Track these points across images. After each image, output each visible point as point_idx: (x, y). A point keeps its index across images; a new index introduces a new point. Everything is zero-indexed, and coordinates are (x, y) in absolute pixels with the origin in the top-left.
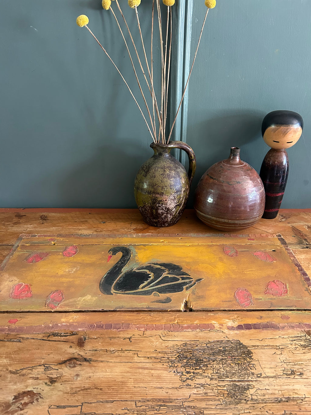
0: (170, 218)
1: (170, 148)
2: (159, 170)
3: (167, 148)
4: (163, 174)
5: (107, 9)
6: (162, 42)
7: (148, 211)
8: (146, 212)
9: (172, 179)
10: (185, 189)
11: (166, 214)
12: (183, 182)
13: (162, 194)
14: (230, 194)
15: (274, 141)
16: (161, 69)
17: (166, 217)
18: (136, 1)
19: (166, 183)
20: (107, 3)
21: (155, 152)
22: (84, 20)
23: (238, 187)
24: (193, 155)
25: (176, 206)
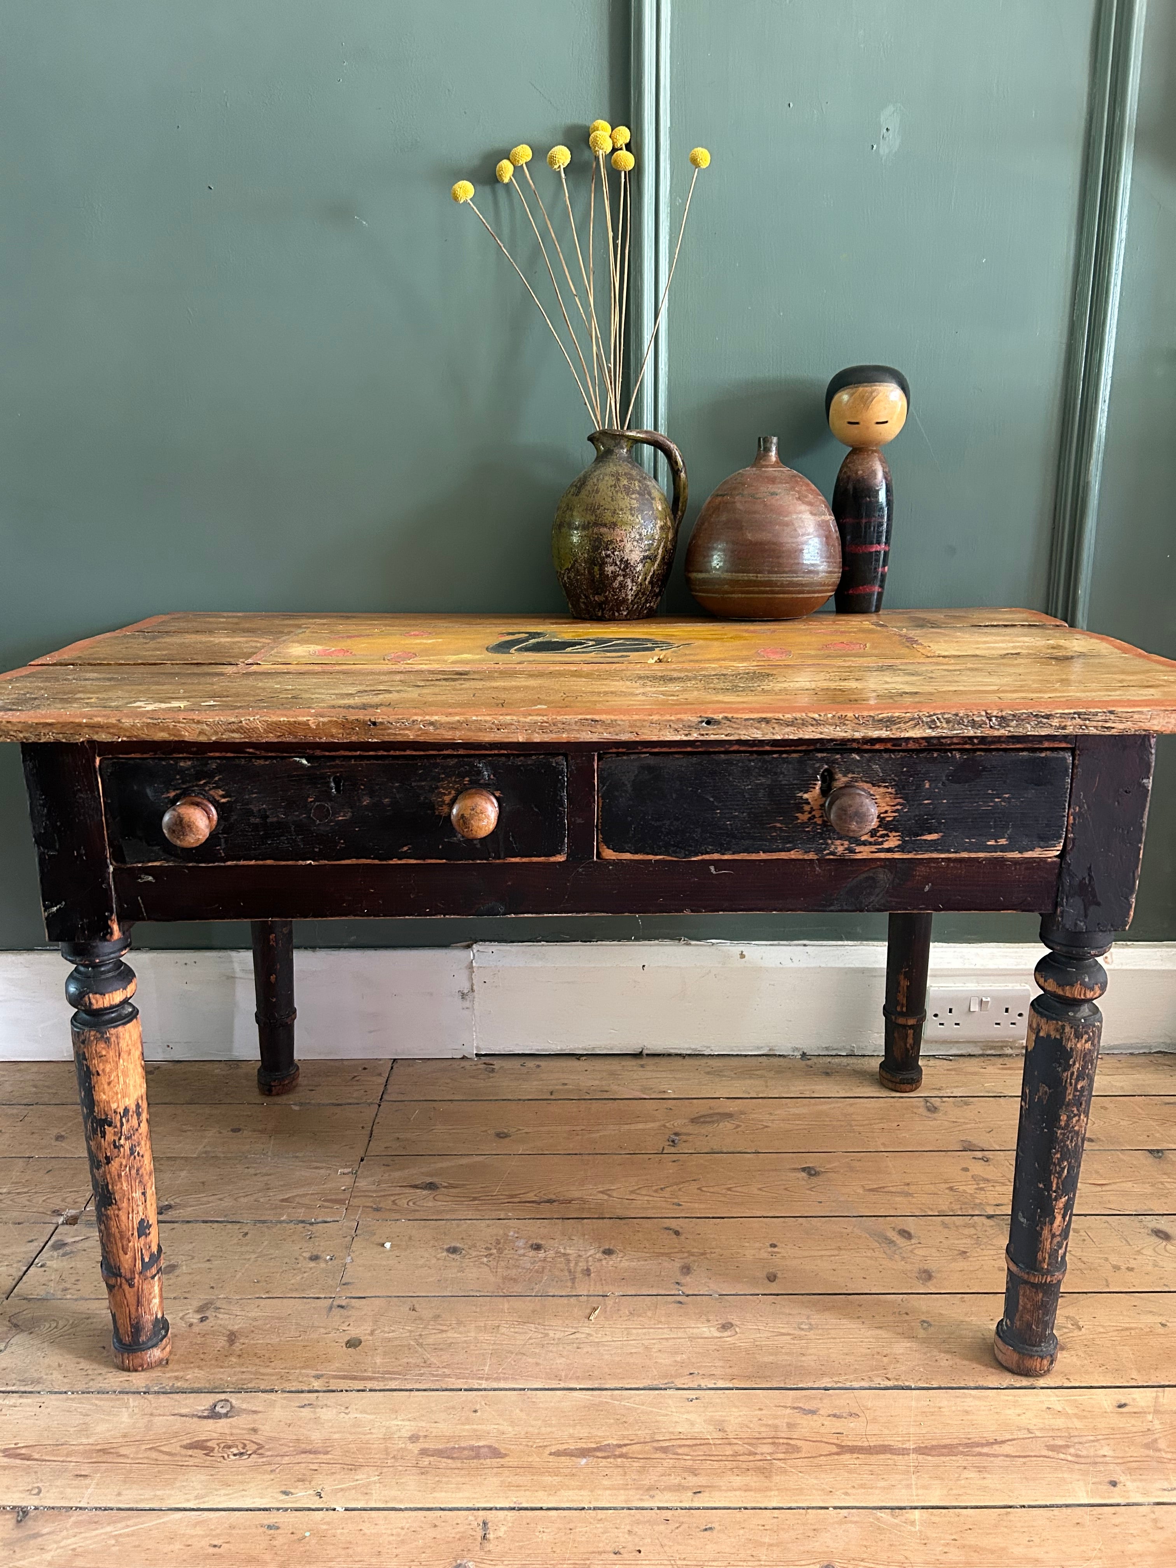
0: (631, 589)
1: (629, 438)
2: (607, 478)
3: (623, 436)
4: (615, 486)
5: (506, 180)
6: (611, 234)
7: (582, 574)
8: (577, 580)
9: (634, 496)
10: (662, 523)
11: (622, 578)
12: (660, 508)
13: (614, 525)
14: (757, 516)
15: (849, 423)
16: (609, 283)
17: (623, 586)
18: (562, 155)
19: (622, 504)
20: (506, 170)
21: (598, 449)
22: (466, 190)
23: (773, 501)
24: (679, 459)
25: (645, 558)
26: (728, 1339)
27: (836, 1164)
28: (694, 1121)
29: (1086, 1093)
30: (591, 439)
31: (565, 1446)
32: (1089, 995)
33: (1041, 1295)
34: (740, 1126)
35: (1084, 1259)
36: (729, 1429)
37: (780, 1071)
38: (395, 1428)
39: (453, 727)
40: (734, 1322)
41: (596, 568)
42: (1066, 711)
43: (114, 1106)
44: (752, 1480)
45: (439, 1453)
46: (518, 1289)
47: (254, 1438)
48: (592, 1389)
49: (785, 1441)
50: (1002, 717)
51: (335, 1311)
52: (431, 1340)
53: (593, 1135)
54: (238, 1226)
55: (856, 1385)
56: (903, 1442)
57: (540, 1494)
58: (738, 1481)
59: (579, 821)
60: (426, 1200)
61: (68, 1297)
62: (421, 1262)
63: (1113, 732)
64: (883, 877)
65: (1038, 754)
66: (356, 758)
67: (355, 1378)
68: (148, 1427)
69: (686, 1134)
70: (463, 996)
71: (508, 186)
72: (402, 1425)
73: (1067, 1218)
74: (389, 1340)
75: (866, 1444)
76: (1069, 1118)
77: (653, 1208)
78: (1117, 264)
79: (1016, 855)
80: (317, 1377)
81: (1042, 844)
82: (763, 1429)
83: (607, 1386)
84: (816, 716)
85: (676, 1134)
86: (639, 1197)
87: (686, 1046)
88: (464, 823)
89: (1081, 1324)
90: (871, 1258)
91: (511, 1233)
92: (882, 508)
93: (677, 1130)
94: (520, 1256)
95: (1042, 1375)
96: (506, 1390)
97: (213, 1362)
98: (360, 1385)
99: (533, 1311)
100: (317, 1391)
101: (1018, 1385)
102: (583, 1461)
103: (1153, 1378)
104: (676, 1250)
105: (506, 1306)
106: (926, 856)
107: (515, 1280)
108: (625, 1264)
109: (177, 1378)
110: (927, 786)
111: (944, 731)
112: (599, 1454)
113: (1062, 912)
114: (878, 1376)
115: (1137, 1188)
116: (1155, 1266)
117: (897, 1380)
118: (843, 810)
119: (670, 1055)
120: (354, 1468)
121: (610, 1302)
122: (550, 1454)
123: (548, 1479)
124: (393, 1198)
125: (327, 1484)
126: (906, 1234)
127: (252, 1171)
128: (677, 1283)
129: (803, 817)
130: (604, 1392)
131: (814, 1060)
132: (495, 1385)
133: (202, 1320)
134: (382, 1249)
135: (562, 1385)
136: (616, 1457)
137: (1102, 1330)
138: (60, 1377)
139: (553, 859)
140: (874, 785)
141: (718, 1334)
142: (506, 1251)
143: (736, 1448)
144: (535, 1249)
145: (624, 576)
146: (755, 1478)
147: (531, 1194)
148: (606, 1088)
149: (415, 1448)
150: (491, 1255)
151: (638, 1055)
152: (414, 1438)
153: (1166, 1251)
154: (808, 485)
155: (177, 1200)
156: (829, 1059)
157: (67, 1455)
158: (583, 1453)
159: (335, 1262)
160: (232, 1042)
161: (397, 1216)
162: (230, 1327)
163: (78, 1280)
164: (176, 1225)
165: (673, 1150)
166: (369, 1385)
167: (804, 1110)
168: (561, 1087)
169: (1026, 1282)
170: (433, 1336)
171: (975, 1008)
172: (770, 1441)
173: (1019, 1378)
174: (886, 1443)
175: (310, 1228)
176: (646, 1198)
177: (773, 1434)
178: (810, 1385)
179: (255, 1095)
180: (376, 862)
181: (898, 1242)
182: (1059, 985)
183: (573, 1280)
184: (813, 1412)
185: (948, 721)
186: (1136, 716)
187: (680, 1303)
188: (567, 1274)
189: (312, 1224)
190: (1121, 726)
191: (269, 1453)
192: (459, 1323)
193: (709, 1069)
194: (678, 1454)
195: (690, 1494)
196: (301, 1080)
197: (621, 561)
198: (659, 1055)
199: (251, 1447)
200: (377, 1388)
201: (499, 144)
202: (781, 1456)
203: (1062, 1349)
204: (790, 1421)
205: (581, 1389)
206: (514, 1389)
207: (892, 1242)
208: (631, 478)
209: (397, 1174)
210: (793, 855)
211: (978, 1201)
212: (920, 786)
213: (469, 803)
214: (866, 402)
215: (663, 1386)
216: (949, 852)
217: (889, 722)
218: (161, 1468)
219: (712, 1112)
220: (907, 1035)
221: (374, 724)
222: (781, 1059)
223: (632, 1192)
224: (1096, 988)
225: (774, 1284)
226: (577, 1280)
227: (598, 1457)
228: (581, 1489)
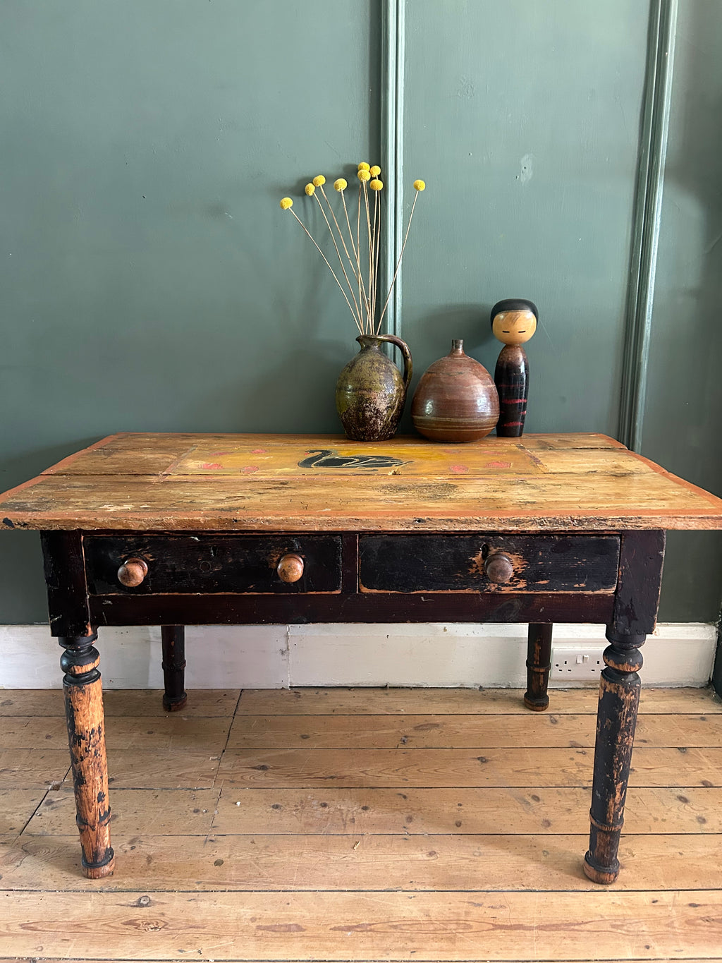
0: (380, 425)
1: (379, 340)
2: (367, 363)
3: (376, 339)
4: (371, 367)
5: (311, 194)
6: (369, 225)
7: (352, 416)
8: (350, 419)
9: (381, 373)
10: (398, 387)
11: (375, 419)
12: (396, 379)
13: (370, 390)
14: (451, 386)
15: (504, 331)
16: (368, 253)
17: (375, 423)
18: (342, 184)
19: (375, 378)
20: (311, 189)
21: (362, 346)
22: (288, 202)
23: (460, 377)
24: (407, 351)
25: (388, 407)
26: (433, 861)
27: (498, 755)
28: (416, 728)
29: (632, 724)
30: (358, 340)
31: (339, 925)
32: (633, 670)
33: (609, 838)
34: (442, 732)
35: (638, 814)
36: (432, 915)
37: (467, 698)
38: (243, 913)
39: (279, 523)
40: (436, 851)
41: (360, 413)
42: (615, 517)
43: (86, 728)
44: (444, 945)
45: (267, 928)
46: (313, 831)
47: (163, 919)
48: (355, 891)
49: (464, 922)
50: (580, 520)
51: (208, 843)
52: (263, 861)
53: (357, 737)
54: (152, 791)
55: (504, 889)
56: (531, 923)
57: (325, 952)
58: (436, 945)
59: (348, 571)
60: (261, 777)
61: (56, 834)
62: (257, 814)
63: (641, 528)
64: (517, 603)
65: (601, 538)
66: (225, 536)
67: (220, 884)
68: (103, 912)
69: (411, 737)
70: (283, 653)
71: (312, 197)
72: (247, 912)
73: (623, 794)
74: (240, 861)
75: (509, 924)
76: (623, 738)
77: (391, 782)
78: (655, 243)
79: (590, 592)
80: (198, 883)
81: (604, 586)
82: (452, 915)
83: (364, 889)
84: (478, 518)
85: (405, 737)
86: (383, 775)
87: (413, 682)
88: (285, 574)
89: (634, 853)
90: (515, 813)
91: (309, 797)
92: (522, 379)
93: (406, 734)
94: (314, 810)
95: (610, 884)
96: (306, 891)
97: (139, 874)
98: (223, 888)
99: (322, 844)
100: (198, 892)
101: (597, 889)
102: (349, 933)
103: (673, 885)
104: (404, 807)
105: (306, 841)
106: (540, 593)
107: (311, 825)
108: (375, 815)
109: (118, 883)
110: (540, 554)
111: (548, 527)
112: (358, 929)
113: (616, 624)
114: (517, 883)
115: (670, 771)
116: (678, 818)
117: (528, 886)
118: (494, 569)
119: (403, 688)
120: (220, 937)
121: (365, 838)
122: (331, 929)
123: (329, 944)
124: (241, 775)
125: (204, 946)
126: (536, 798)
127: (160, 758)
128: (405, 827)
129: (472, 571)
130: (361, 893)
131: (487, 691)
132: (300, 888)
133: (132, 848)
134: (234, 806)
135: (338, 889)
136: (367, 931)
137: (645, 856)
138: (52, 882)
139: (333, 593)
140: (511, 554)
141: (428, 858)
142: (307, 808)
143: (436, 926)
144: (323, 806)
145: (376, 417)
146: (446, 944)
147: (321, 773)
148: (366, 708)
149: (254, 925)
150: (298, 810)
151: (384, 688)
152: (253, 920)
153: (685, 809)
154: (480, 367)
155: (117, 776)
156: (495, 690)
157: (57, 928)
158: (349, 929)
159: (208, 814)
160: (148, 679)
161: (244, 786)
162: (148, 853)
163: (61, 824)
164: (116, 791)
165: (404, 746)
166: (228, 888)
167: (480, 722)
168: (340, 707)
169: (602, 831)
170: (264, 859)
171: (580, 661)
172: (455, 922)
173: (597, 885)
174: (521, 923)
175: (194, 793)
176: (388, 776)
177: (456, 918)
178: (478, 889)
179: (161, 712)
180: (235, 594)
181: (531, 803)
182: (616, 664)
183: (345, 825)
184: (480, 905)
185: (550, 522)
186: (653, 520)
187: (406, 839)
188: (341, 821)
189: (195, 790)
190: (645, 525)
191: (171, 928)
192: (280, 851)
193: (426, 696)
194: (402, 929)
195: (409, 953)
196: (188, 702)
197: (374, 409)
198: (397, 687)
199: (161, 924)
200: (232, 890)
201: (306, 174)
202: (461, 931)
203: (622, 868)
204: (467, 910)
205: (348, 891)
206: (310, 891)
207: (528, 803)
208: (380, 363)
209: (244, 760)
210: (467, 591)
211: (578, 778)
212: (536, 554)
213: (288, 563)
214: (513, 320)
215: (395, 889)
216: (553, 590)
217: (518, 522)
218: (110, 936)
219: (427, 723)
220: (540, 678)
221: (236, 521)
222: (468, 691)
223: (380, 772)
224: (637, 665)
225: (459, 828)
226: (347, 826)
227: (357, 931)
228: (348, 949)
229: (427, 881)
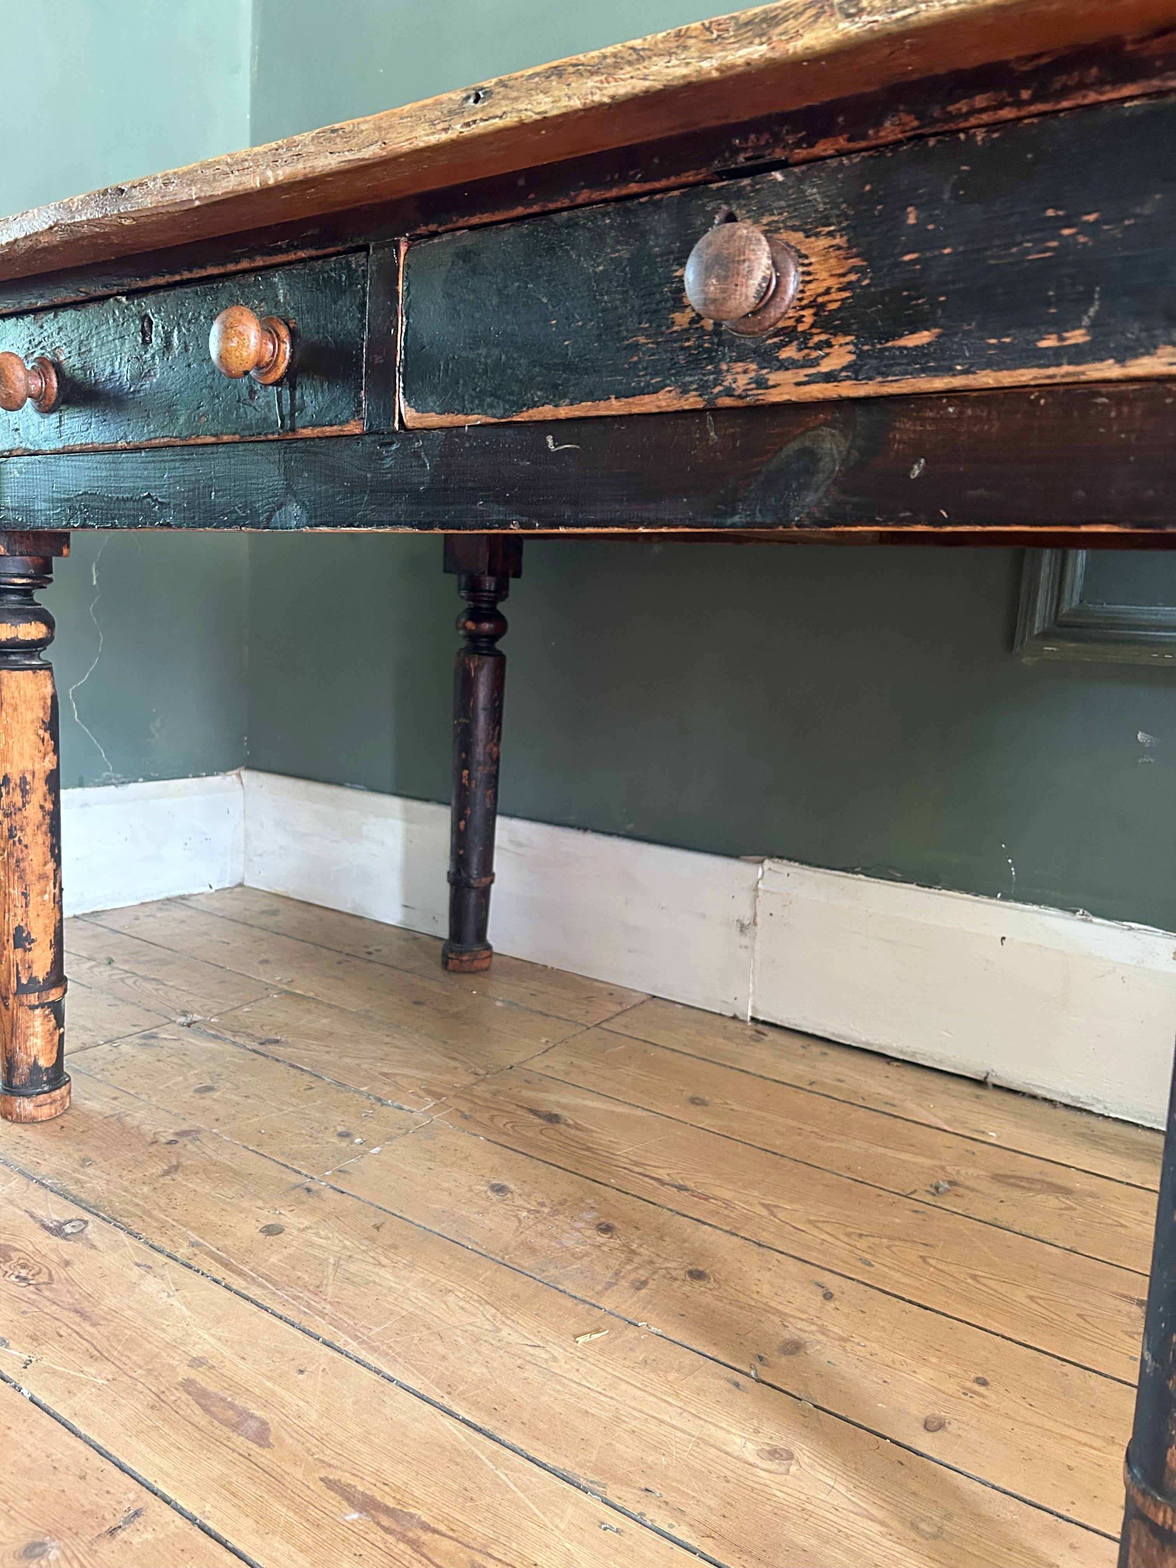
26: (762, 1473)
28: (998, 1178)
31: (352, 1480)
34: (1073, 1209)
38: (195, 1339)
40: (797, 1454)
45: (203, 1398)
46: (526, 1262)
47: (56, 1271)
48: (479, 1430)
51: (298, 1192)
52: (353, 1268)
53: (821, 1143)
54: (314, 1079)
57: (247, 1523)
60: (530, 1129)
61: (97, 1077)
62: (446, 1185)
67: (226, 1265)
69: (967, 1188)
70: (743, 928)
72: (205, 1341)
74: (312, 1245)
77: (821, 1251)
80: (194, 1244)
83: (502, 1437)
85: (952, 1183)
86: (816, 1232)
87: (1062, 1089)
91: (590, 1201)
93: (960, 1180)
94: (573, 1229)
96: (369, 1367)
97: (126, 1183)
99: (515, 1296)
100: (176, 1260)
102: (353, 1516)
104: (804, 1316)
105: (488, 1274)
107: (533, 1250)
108: (705, 1299)
109: (78, 1182)
112: (385, 1521)
119: (1034, 1097)
120: (98, 1356)
121: (631, 1333)
122: (324, 1480)
123: (279, 1510)
124: (496, 1113)
125: (49, 1358)
127: (387, 1040)
128: (761, 1358)
130: (489, 1442)
132: (363, 1355)
133: (170, 1143)
135: (446, 1402)
136: (403, 1539)
142: (561, 1217)
144: (601, 1230)
147: (665, 1171)
148: (897, 1102)
149: (184, 1372)
150: (538, 1212)
151: (980, 1083)
152: (197, 1362)
155: (289, 1040)
158: (367, 1505)
159: (359, 1147)
161: (477, 1130)
162: (183, 1160)
163: (122, 1066)
164: (261, 1058)
165: (929, 1199)
168: (833, 1082)
170: (362, 1265)
176: (825, 1237)
183: (609, 1285)
187: (737, 1385)
188: (610, 1273)
189: (384, 1104)
191: (47, 1293)
192: (410, 1266)
198: (1016, 1092)
199: (41, 1278)
200: (234, 1287)
205: (464, 1421)
206: (378, 1372)
209: (528, 1094)
215: (583, 1483)
219: (1039, 1178)
223: (810, 1222)
225: (929, 1435)
226: (615, 1288)
227: (378, 1524)
228: (304, 1550)
229: (694, 1511)
